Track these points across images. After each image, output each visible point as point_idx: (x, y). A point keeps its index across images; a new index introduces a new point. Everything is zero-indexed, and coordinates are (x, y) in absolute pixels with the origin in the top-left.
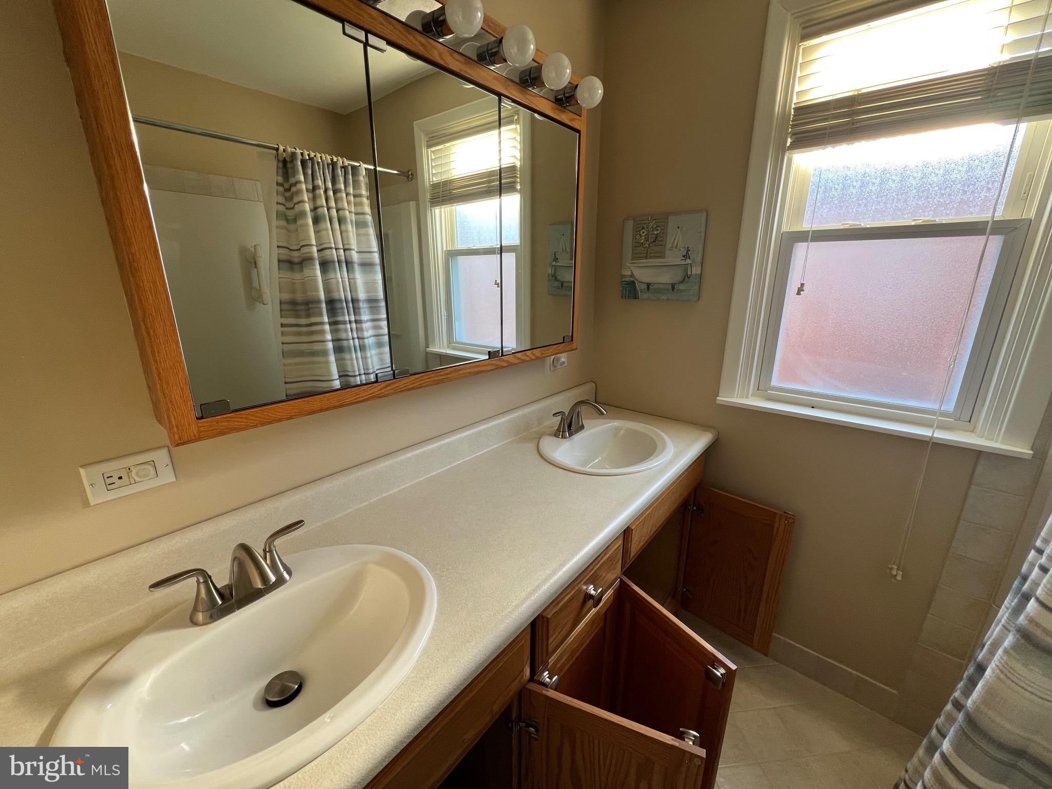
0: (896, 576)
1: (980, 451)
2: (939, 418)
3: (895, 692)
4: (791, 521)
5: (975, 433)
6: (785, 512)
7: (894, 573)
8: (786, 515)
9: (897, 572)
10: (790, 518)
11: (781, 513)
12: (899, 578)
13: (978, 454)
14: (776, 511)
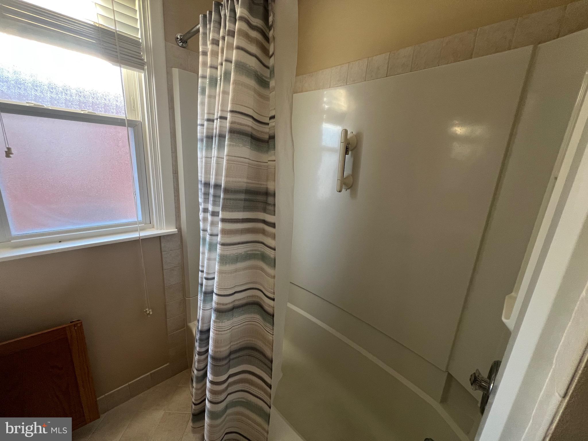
0: (149, 313)
1: (160, 236)
2: (139, 225)
3: (168, 364)
4: (79, 325)
5: (154, 228)
6: (71, 322)
7: (148, 312)
8: (73, 323)
9: (149, 311)
10: (77, 324)
11: (68, 325)
12: (151, 313)
13: (159, 238)
14: (64, 326)
